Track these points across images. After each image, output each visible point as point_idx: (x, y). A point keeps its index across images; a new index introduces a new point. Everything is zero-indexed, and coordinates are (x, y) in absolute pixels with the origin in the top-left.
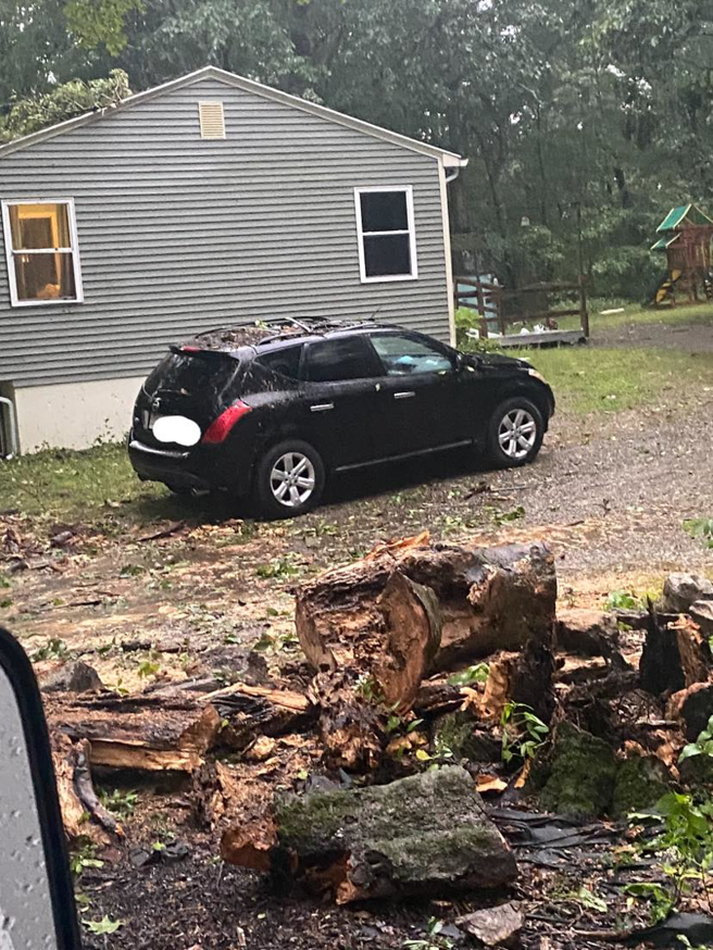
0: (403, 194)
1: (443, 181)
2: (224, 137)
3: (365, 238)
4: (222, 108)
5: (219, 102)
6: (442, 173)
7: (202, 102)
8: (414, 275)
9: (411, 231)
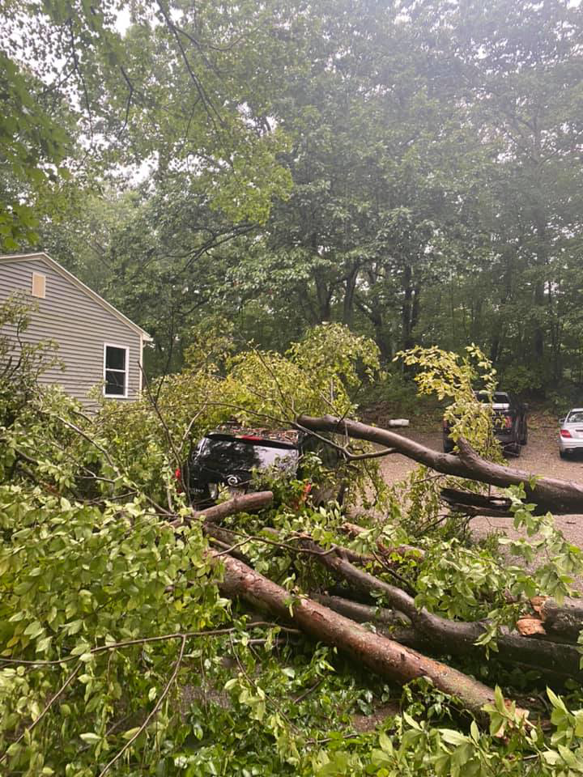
0: (124, 351)
1: (142, 346)
2: (44, 297)
3: (107, 372)
4: (45, 280)
5: (44, 276)
6: (141, 343)
7: (35, 273)
8: (126, 397)
9: (127, 371)
